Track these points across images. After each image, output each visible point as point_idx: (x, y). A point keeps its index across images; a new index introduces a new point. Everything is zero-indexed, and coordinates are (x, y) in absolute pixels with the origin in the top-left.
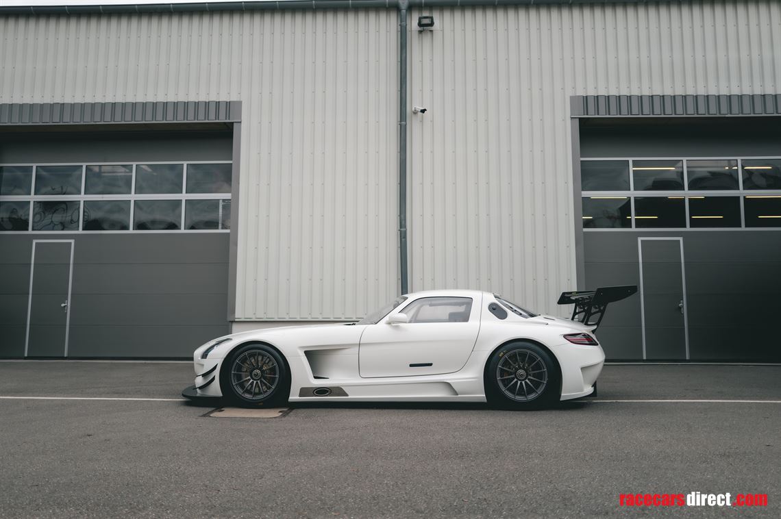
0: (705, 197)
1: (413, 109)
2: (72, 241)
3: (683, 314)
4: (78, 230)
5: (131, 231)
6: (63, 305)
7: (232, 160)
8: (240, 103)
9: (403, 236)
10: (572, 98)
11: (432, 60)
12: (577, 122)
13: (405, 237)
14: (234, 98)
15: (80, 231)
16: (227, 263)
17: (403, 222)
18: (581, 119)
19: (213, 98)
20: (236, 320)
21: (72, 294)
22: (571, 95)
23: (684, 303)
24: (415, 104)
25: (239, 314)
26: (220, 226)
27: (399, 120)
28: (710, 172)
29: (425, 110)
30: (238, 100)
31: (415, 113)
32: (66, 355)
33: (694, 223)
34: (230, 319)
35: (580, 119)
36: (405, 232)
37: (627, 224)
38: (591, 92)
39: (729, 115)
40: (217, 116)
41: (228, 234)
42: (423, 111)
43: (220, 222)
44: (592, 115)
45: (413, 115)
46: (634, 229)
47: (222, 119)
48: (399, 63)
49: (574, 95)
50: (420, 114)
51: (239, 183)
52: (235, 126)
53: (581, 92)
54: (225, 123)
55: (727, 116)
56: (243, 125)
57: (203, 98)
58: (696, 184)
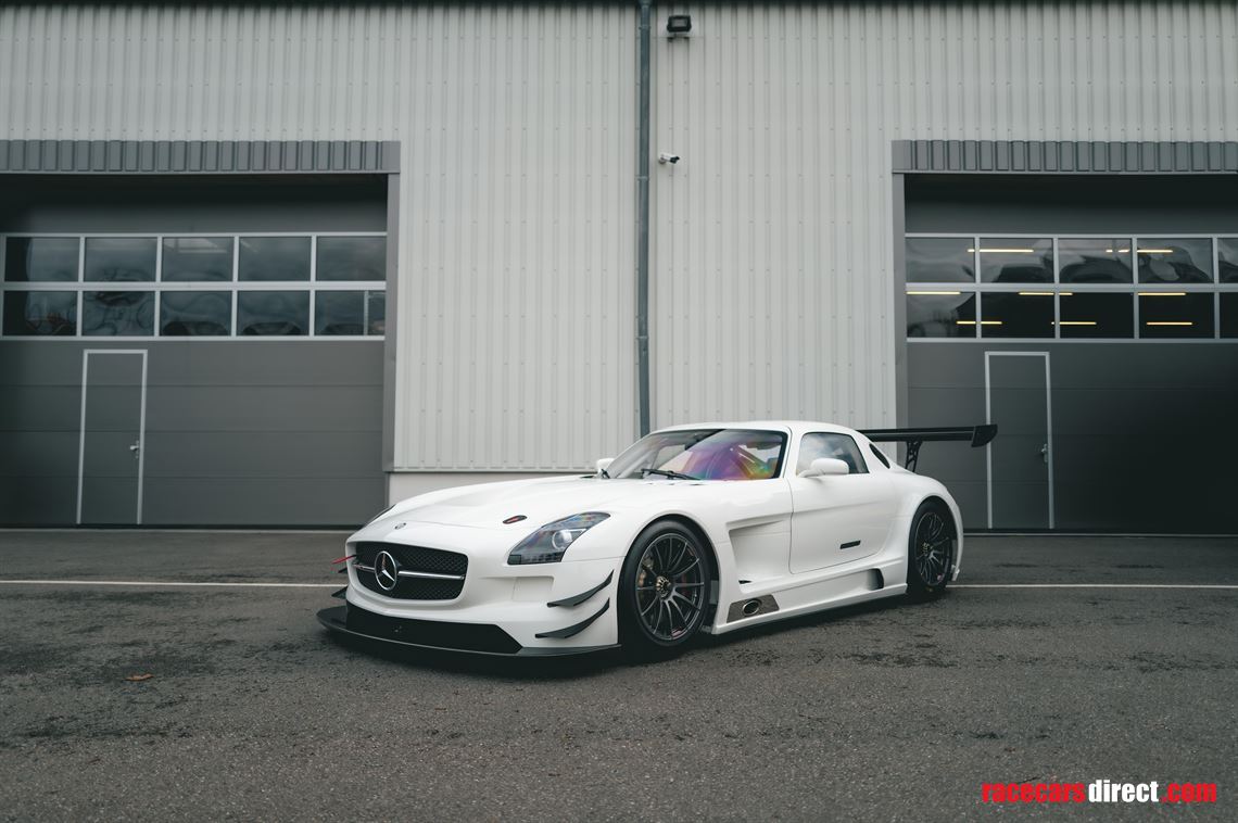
0: (1074, 294)
1: (660, 157)
2: (145, 352)
3: (1047, 464)
4: (152, 334)
5: (233, 337)
6: (133, 448)
7: (385, 230)
8: (397, 144)
9: (643, 348)
10: (895, 143)
11: (687, 82)
12: (902, 178)
13: (646, 349)
14: (387, 137)
15: (157, 337)
16: (381, 387)
17: (644, 327)
18: (907, 176)
19: (355, 136)
20: (396, 470)
21: (146, 432)
22: (893, 138)
23: (1049, 448)
24: (661, 149)
25: (400, 461)
26: (366, 330)
27: (638, 173)
28: (1085, 257)
29: (677, 158)
30: (395, 140)
31: (662, 162)
32: (139, 522)
33: (1066, 332)
34: (386, 468)
35: (905, 174)
36: (646, 342)
37: (970, 331)
38: (923, 135)
39: (1124, 173)
40: (362, 163)
41: (382, 343)
42: (674, 160)
43: (366, 324)
44: (923, 168)
45: (659, 166)
46: (979, 339)
47: (370, 169)
48: (639, 87)
49: (897, 139)
50: (669, 164)
51: (397, 266)
52: (390, 178)
53: (908, 136)
54: (374, 175)
55: (1120, 173)
56: (403, 178)
57: (339, 135)
58: (1069, 275)
